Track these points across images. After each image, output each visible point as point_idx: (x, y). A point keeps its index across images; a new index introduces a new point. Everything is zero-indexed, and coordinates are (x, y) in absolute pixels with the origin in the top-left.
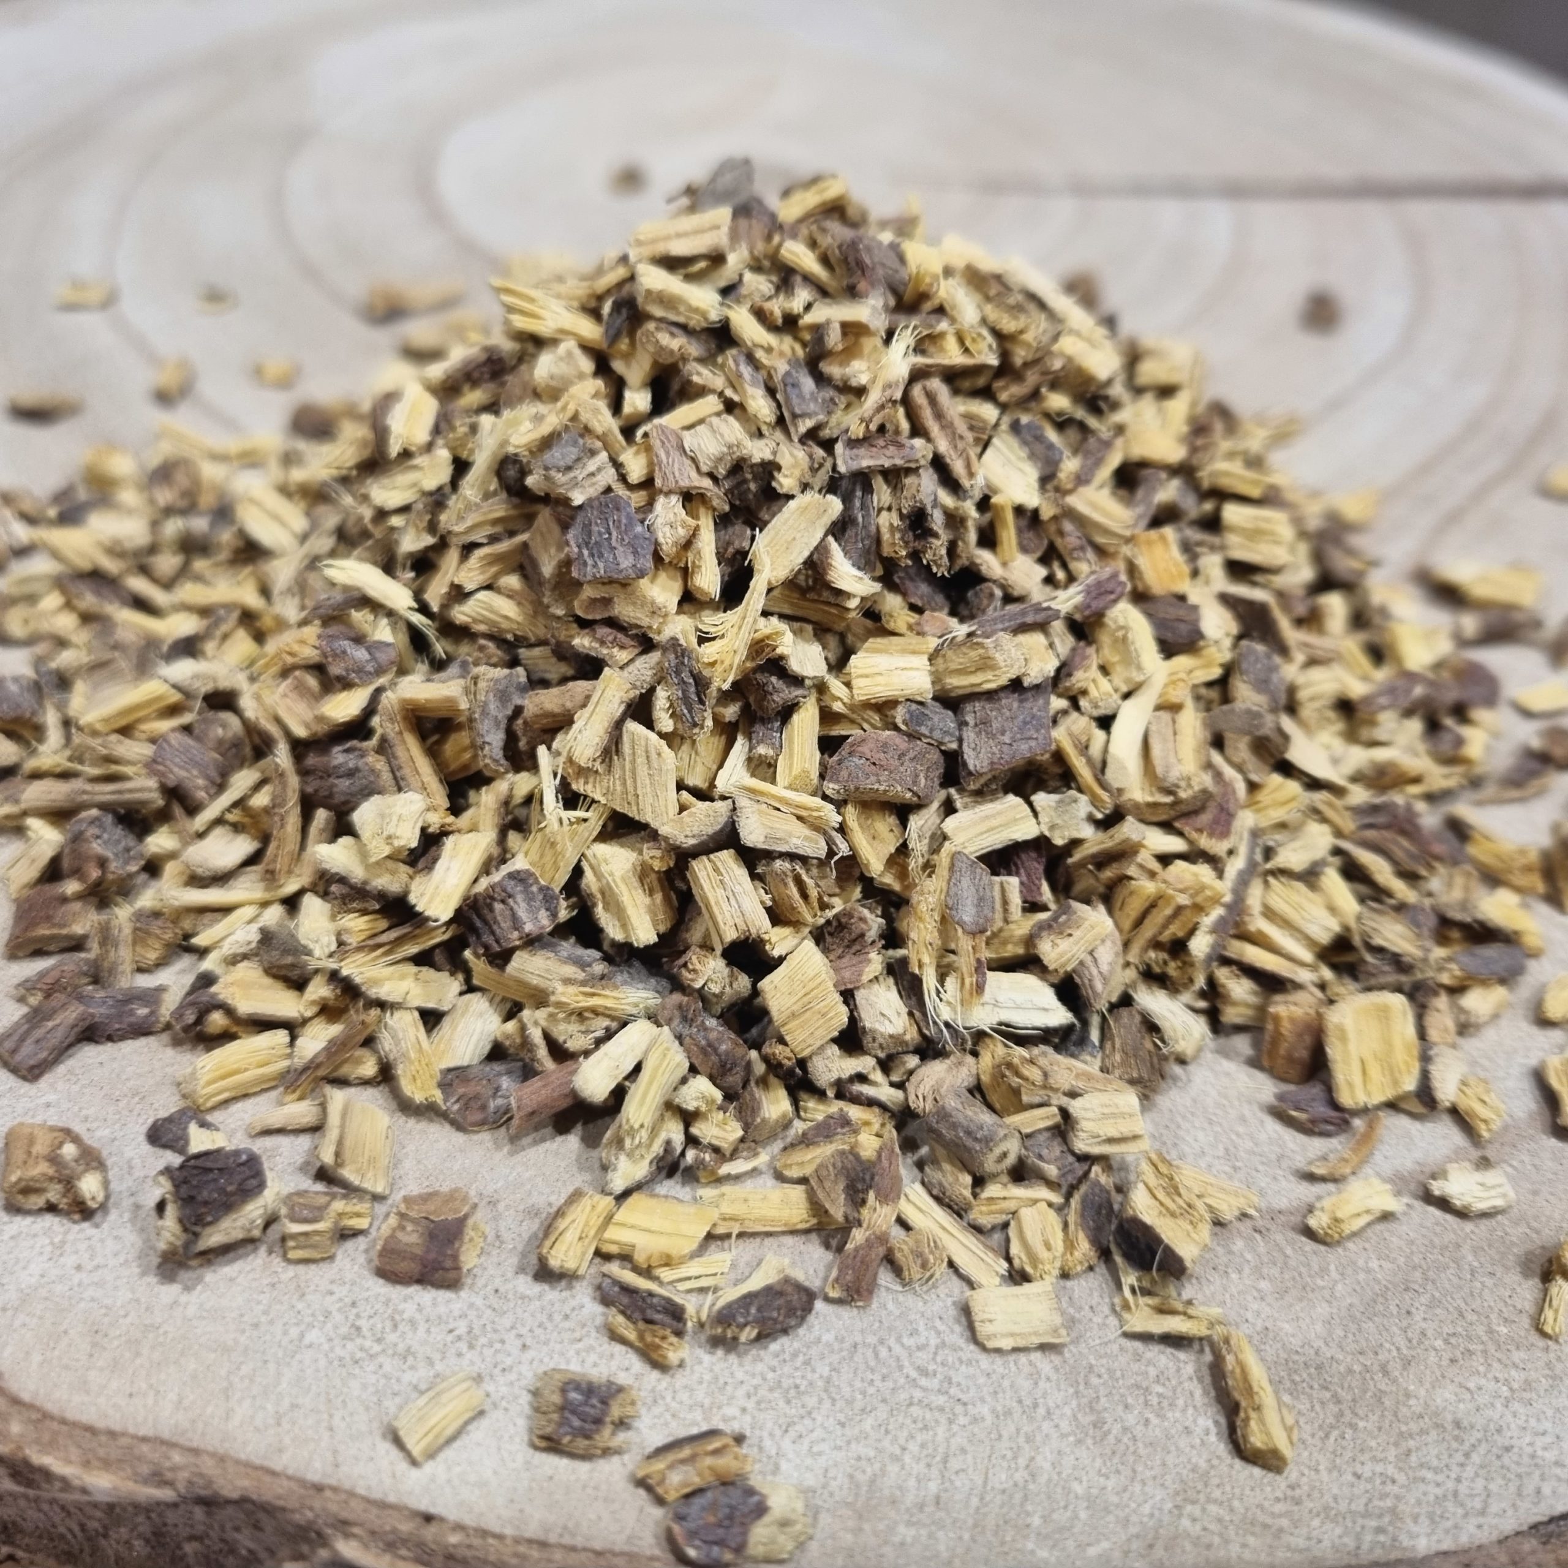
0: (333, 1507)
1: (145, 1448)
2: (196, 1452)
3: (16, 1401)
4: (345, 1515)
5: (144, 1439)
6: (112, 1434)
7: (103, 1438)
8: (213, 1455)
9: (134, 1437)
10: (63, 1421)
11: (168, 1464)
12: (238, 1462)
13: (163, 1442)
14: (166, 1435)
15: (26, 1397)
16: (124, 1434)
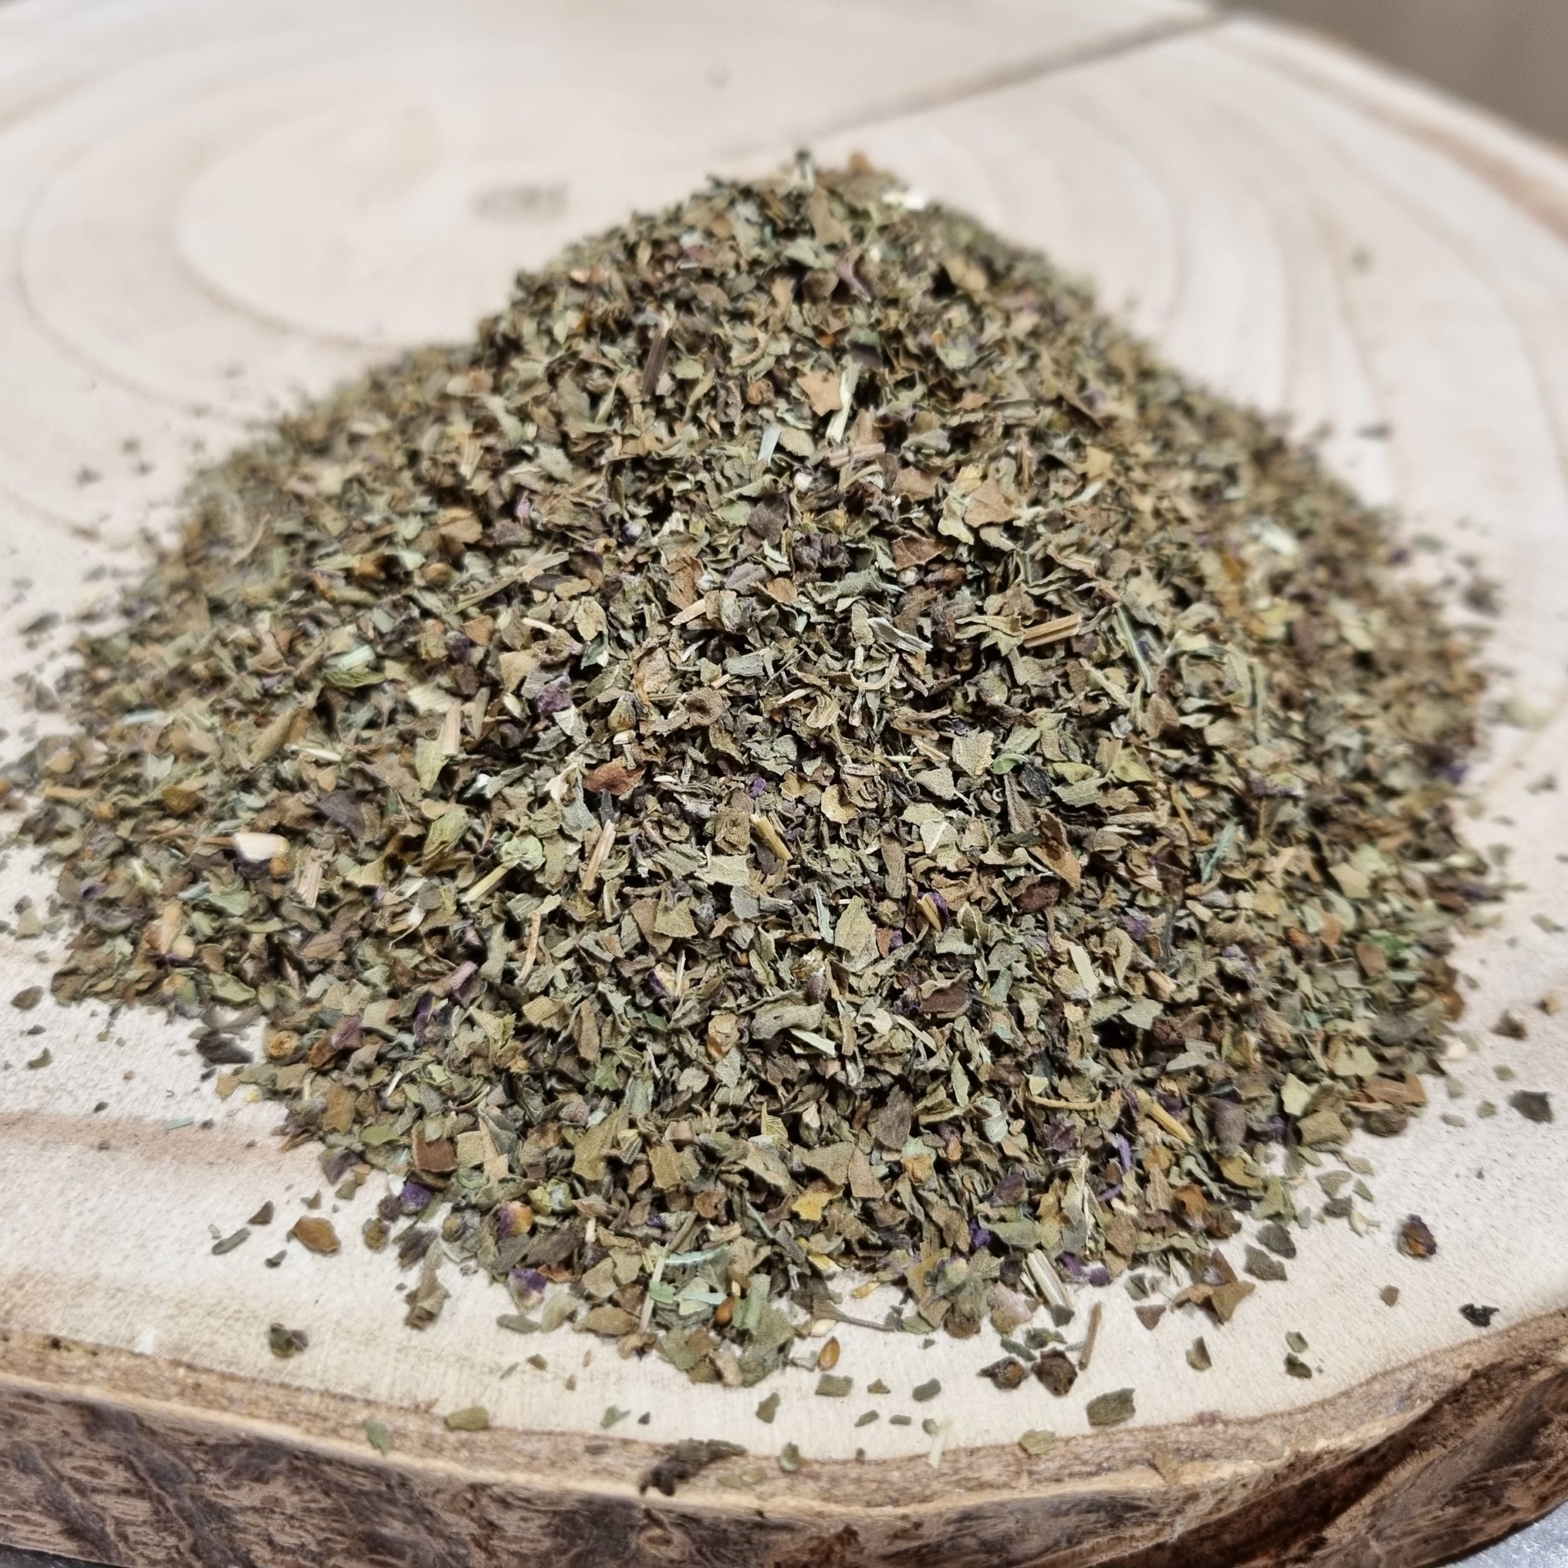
0: (1537, 1336)
1: (1377, 1386)
2: (1411, 1364)
3: (1254, 1422)
4: (1548, 1336)
5: (1368, 1382)
6: (1346, 1394)
7: (1343, 1401)
8: (1425, 1358)
9: (1361, 1385)
10: (1304, 1410)
11: (1405, 1387)
12: (1446, 1351)
13: (1385, 1374)
14: (1379, 1369)
15: (1254, 1413)
16: (1353, 1389)
